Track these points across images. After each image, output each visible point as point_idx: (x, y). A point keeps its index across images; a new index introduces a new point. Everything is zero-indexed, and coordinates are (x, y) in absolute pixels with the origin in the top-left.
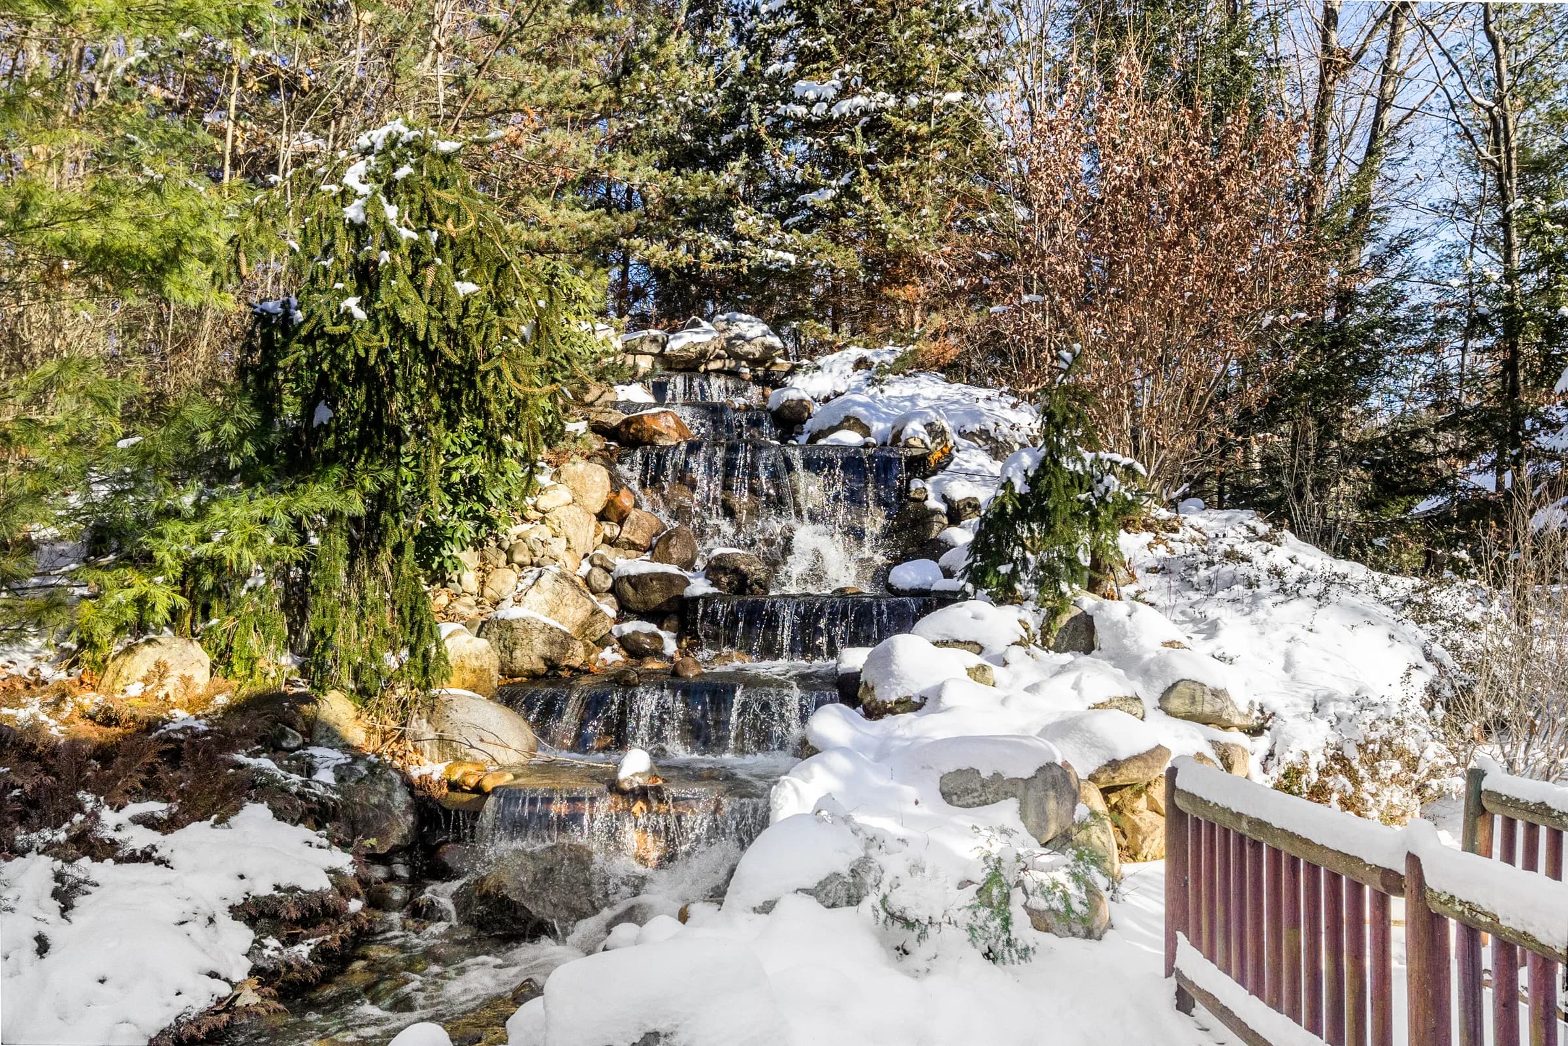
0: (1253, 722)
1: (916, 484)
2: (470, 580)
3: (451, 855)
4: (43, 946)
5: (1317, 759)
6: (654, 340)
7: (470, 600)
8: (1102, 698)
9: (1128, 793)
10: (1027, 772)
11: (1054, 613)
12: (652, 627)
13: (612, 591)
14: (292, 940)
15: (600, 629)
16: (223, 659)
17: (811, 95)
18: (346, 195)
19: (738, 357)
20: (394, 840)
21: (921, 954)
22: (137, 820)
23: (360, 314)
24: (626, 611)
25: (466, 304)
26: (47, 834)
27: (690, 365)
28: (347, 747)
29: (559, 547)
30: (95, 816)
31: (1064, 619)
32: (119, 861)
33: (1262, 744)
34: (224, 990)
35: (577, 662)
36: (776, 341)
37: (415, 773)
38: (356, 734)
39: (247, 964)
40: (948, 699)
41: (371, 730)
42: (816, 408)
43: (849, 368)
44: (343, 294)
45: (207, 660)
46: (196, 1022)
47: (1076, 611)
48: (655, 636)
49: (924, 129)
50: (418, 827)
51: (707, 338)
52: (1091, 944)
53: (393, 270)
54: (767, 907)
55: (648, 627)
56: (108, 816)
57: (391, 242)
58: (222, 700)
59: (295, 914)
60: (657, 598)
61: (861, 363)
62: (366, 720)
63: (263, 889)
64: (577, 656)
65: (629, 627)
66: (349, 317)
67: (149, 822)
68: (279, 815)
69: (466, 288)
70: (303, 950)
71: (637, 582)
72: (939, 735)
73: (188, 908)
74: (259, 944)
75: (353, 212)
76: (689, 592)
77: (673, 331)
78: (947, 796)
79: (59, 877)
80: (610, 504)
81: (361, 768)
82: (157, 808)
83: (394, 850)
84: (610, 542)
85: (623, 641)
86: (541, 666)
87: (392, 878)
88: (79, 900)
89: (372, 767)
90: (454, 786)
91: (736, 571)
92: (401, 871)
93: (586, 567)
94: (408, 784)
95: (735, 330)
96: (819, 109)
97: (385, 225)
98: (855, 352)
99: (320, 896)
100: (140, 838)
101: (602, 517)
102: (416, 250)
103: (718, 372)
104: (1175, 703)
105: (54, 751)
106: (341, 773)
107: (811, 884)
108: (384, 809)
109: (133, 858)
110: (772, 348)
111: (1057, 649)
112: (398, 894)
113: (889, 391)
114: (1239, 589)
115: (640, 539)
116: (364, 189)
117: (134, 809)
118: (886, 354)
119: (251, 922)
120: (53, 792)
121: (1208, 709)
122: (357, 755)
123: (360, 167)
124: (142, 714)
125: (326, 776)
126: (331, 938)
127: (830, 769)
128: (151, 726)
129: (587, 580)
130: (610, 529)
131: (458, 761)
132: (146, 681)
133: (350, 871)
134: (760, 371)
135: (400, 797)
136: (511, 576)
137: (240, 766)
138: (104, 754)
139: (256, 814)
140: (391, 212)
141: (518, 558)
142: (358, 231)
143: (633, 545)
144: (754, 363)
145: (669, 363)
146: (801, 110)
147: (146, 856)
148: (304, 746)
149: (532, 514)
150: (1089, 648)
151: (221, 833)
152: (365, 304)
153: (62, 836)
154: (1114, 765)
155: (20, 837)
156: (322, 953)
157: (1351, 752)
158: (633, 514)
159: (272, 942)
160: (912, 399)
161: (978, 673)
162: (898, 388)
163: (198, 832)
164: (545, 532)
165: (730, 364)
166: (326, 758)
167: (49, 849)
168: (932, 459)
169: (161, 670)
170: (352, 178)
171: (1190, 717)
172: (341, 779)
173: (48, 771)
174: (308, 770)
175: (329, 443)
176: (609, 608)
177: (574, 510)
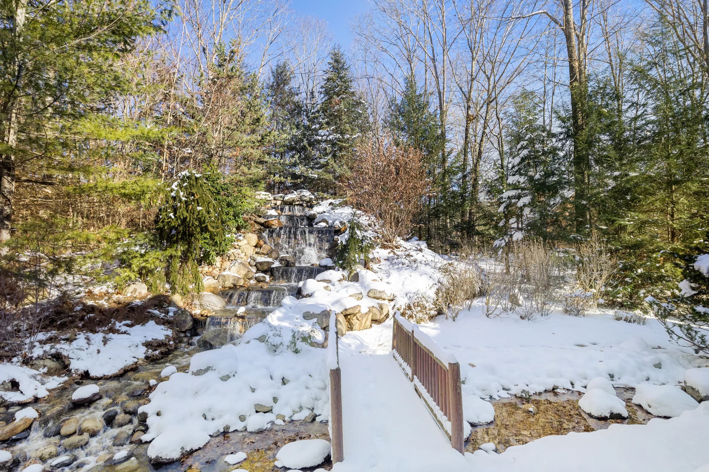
0: (391, 298)
1: (336, 237)
2: (218, 264)
3: (199, 331)
4: (99, 352)
5: (403, 307)
6: (281, 197)
7: (218, 269)
8: (352, 294)
9: (352, 316)
10: (319, 312)
11: (351, 273)
12: (264, 275)
13: (255, 265)
14: (155, 350)
15: (250, 275)
16: (150, 287)
17: (323, 134)
18: (172, 191)
19: (303, 201)
20: (187, 328)
21: (278, 351)
22: (124, 325)
23: (173, 217)
24: (258, 270)
25: (199, 212)
26: (103, 328)
27: (291, 204)
28: (177, 307)
29: (242, 255)
30: (115, 324)
31: (353, 274)
32: (119, 334)
33: (392, 303)
34: (136, 360)
35: (241, 284)
36: (313, 197)
37: (193, 313)
38: (181, 304)
39: (144, 355)
40: (315, 295)
41: (185, 303)
42: (318, 216)
43: (327, 205)
44: (170, 213)
45: (146, 287)
46: (128, 367)
47: (355, 272)
48: (264, 277)
49: (347, 145)
50: (193, 325)
51: (294, 196)
52: (323, 349)
53: (181, 207)
54: (248, 342)
55: (262, 275)
56: (118, 324)
57: (180, 201)
58: (149, 297)
59: (156, 345)
60: (266, 268)
61: (331, 204)
62: (184, 300)
63: (149, 339)
64: (241, 283)
65: (257, 275)
66: (171, 217)
67: (127, 325)
68: (157, 323)
69: (199, 208)
70: (157, 352)
71: (261, 263)
72: (309, 303)
73: (132, 344)
74: (147, 351)
75: (173, 194)
76: (273, 266)
77: (286, 194)
78: (304, 317)
79: (104, 337)
80: (258, 244)
81: (180, 312)
82: (128, 322)
83: (187, 330)
84: (257, 253)
85: (256, 278)
86: (232, 286)
87: (186, 336)
88: (108, 342)
89: (182, 312)
90: (202, 315)
91: (286, 260)
92: (188, 335)
93: (249, 260)
94: (191, 315)
95: (302, 194)
96: (324, 138)
97: (179, 197)
98: (330, 201)
99: (162, 341)
100: (124, 329)
101: (256, 246)
102: (186, 202)
103: (297, 205)
104: (371, 295)
105: (105, 310)
106: (175, 313)
107: (257, 337)
108: (185, 321)
109: (122, 333)
110: (311, 198)
111: (351, 281)
112: (185, 340)
113: (336, 211)
114: (401, 265)
115: (265, 252)
116: (176, 189)
117: (124, 322)
118: (337, 201)
119: (147, 346)
120: (105, 319)
121: (378, 296)
122: (179, 308)
123: (176, 183)
124: (127, 301)
125: (171, 314)
126: (163, 349)
127: (281, 312)
128: (129, 304)
129: (249, 263)
130: (257, 250)
131: (204, 309)
132: (132, 293)
133: (171, 335)
134: (309, 204)
135: (189, 318)
136: (229, 263)
137: (149, 312)
138: (117, 310)
139: (151, 323)
140: (182, 194)
141: (231, 258)
142: (174, 198)
143: (263, 254)
144: (307, 202)
145: (285, 203)
146: (320, 138)
147: (125, 333)
148: (168, 307)
149: (237, 247)
150: (357, 281)
151: (143, 327)
152: (174, 215)
153: (106, 329)
154: (346, 310)
155: (97, 329)
156: (162, 353)
157: (412, 305)
158: (264, 246)
159: (150, 351)
160: (341, 214)
161: (326, 288)
162: (339, 211)
163: (138, 327)
164: (239, 251)
165: (301, 202)
166: (172, 309)
167: (103, 332)
168: (342, 230)
169: (135, 290)
170: (173, 187)
171: (374, 298)
172: (175, 314)
173: (104, 315)
174: (167, 312)
175: (175, 239)
176: (254, 270)
177: (248, 246)
